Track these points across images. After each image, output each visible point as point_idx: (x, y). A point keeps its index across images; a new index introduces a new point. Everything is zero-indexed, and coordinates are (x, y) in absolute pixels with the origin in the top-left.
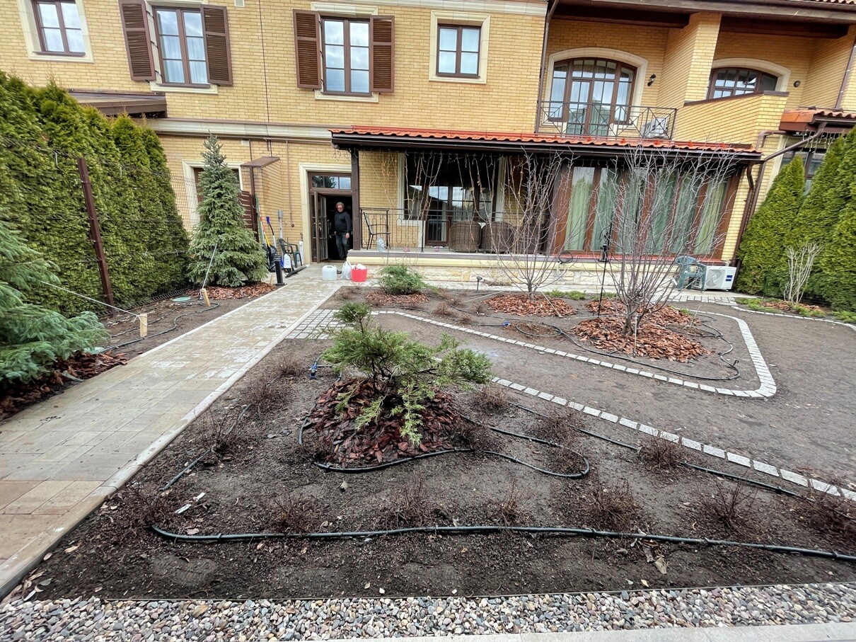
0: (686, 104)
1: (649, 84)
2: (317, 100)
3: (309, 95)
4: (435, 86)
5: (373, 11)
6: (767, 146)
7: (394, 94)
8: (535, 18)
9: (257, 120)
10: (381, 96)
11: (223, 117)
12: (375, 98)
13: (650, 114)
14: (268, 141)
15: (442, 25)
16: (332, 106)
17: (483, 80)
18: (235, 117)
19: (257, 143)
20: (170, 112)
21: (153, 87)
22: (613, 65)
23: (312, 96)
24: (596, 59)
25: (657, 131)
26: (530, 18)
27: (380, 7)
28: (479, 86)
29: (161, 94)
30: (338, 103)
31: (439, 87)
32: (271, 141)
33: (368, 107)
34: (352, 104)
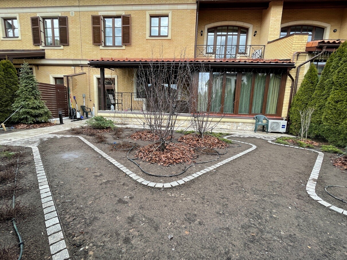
0: (269, 43)
1: (254, 35)
2: (101, 49)
3: (98, 47)
4: (149, 41)
5: (123, 13)
7: (132, 45)
8: (192, 10)
9: (78, 58)
10: (126, 47)
11: (65, 58)
12: (124, 47)
14: (81, 66)
15: (152, 16)
16: (106, 51)
17: (169, 37)
18: (70, 57)
19: (77, 67)
20: (47, 56)
21: (41, 47)
22: (237, 28)
23: (99, 48)
26: (190, 10)
27: (125, 12)
28: (168, 40)
29: (44, 50)
30: (109, 50)
31: (151, 41)
32: (83, 66)
33: (121, 51)
34: (115, 50)
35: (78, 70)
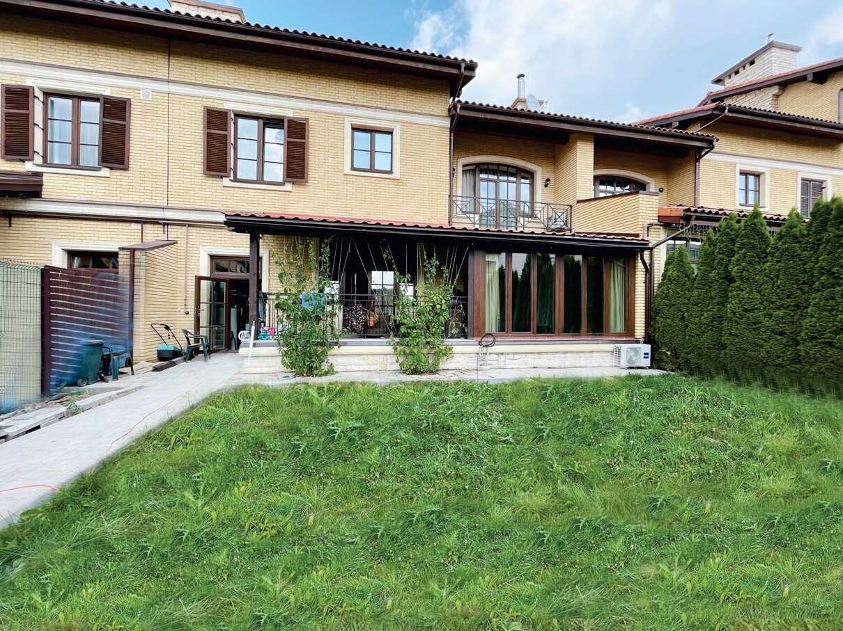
0: (578, 202)
1: (546, 186)
2: (224, 187)
3: (216, 182)
4: (350, 178)
5: (287, 114)
6: (652, 236)
7: (308, 184)
8: (440, 129)
9: (153, 204)
10: (294, 186)
11: (113, 200)
12: (288, 187)
13: (550, 210)
14: (164, 224)
15: (355, 129)
16: (241, 192)
17: (396, 175)
18: (126, 200)
19: (152, 226)
20: (45, 193)
21: (28, 167)
22: (514, 170)
23: (221, 183)
24: (498, 165)
25: (558, 223)
26: (437, 128)
27: (295, 111)
28: (393, 181)
29: (39, 174)
30: (249, 190)
31: (354, 180)
32: (168, 224)
33: (282, 195)
34: (263, 191)
35: (153, 234)
